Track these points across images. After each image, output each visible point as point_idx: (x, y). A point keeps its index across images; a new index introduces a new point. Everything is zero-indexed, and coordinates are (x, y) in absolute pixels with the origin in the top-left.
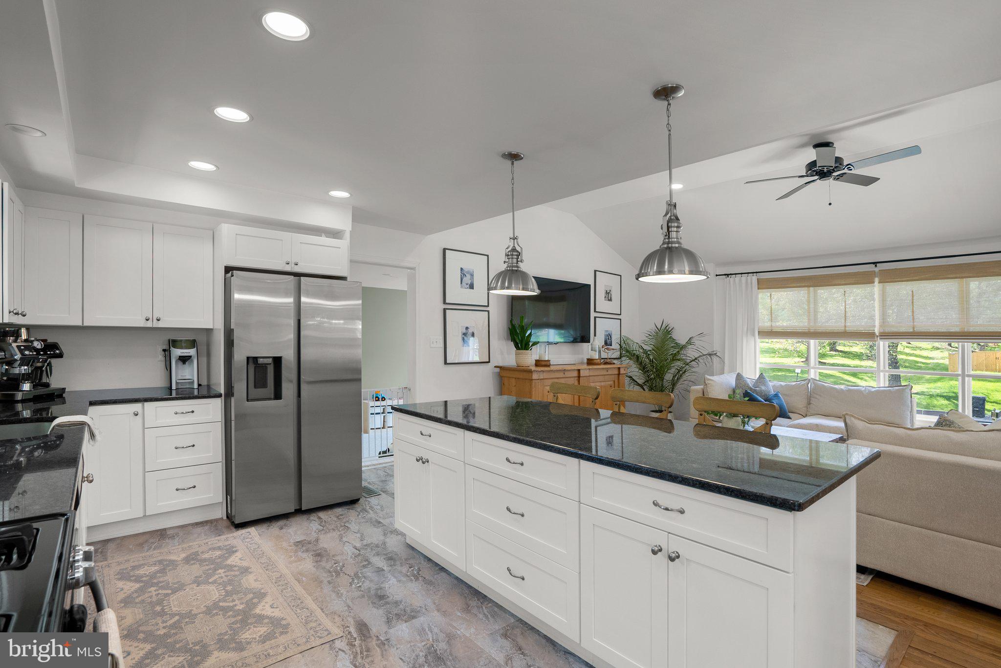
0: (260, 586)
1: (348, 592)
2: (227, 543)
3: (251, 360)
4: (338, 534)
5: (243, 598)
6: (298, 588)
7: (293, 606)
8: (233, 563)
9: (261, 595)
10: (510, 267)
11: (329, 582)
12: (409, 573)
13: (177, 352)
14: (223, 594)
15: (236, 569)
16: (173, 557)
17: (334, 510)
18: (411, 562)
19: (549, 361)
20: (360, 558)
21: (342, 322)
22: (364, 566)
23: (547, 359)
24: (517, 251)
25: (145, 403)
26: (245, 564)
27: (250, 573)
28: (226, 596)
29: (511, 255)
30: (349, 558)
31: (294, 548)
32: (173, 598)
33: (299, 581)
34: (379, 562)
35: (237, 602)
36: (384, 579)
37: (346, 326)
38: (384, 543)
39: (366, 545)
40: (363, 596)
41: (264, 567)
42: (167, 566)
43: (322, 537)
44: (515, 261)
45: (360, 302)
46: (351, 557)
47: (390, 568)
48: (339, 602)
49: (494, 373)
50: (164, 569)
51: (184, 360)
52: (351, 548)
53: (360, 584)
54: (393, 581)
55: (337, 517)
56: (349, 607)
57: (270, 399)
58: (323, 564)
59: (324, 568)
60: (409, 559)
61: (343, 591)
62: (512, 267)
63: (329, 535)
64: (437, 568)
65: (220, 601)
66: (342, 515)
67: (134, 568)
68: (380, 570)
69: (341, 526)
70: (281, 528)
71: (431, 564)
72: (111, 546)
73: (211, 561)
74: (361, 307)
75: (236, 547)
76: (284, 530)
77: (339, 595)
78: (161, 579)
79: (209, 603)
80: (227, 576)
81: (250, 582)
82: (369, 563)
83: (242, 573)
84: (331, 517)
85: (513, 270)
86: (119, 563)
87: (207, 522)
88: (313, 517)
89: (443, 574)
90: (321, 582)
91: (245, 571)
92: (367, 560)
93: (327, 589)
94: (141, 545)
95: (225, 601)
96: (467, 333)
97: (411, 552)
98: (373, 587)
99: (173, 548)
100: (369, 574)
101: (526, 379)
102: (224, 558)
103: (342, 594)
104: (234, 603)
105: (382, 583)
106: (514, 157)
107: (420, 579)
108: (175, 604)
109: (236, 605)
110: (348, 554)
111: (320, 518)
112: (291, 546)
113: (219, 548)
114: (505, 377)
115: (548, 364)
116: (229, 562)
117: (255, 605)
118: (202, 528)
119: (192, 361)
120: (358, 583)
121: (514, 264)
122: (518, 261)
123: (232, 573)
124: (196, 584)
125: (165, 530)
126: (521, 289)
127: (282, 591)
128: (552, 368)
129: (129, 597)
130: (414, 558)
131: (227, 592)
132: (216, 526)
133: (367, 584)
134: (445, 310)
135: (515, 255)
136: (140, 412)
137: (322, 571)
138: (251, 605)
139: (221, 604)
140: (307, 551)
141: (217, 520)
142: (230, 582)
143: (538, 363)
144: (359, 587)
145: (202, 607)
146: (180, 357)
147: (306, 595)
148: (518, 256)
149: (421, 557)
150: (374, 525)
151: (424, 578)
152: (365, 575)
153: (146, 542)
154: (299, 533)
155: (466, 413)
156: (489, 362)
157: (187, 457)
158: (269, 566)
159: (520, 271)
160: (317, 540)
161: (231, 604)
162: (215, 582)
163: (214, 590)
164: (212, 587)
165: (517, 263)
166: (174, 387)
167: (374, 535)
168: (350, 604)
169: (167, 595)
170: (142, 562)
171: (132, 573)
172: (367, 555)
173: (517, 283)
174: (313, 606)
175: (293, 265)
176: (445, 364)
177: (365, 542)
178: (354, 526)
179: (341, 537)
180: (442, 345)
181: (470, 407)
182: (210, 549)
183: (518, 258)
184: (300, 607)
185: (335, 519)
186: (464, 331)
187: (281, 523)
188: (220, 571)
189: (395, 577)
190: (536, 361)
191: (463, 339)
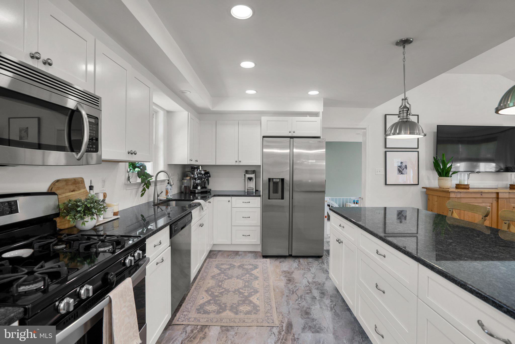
0: (258, 287)
1: (293, 304)
2: (256, 263)
3: (271, 180)
4: (304, 272)
5: (249, 290)
6: (272, 294)
7: (266, 302)
8: (254, 273)
9: (256, 292)
10: (401, 119)
11: (287, 296)
12: (328, 305)
13: (248, 176)
14: (244, 286)
15: (253, 276)
16: (235, 264)
17: (308, 259)
18: (333, 299)
19: (468, 185)
20: (308, 288)
21: (314, 161)
22: (308, 293)
23: (466, 184)
24: (407, 108)
25: (232, 197)
26: (258, 275)
27: (258, 280)
28: (244, 287)
29: (402, 111)
30: (302, 286)
31: (281, 273)
32: (227, 281)
33: (274, 290)
34: (316, 293)
35: (246, 292)
36: (313, 304)
37: (316, 163)
38: (324, 284)
39: (314, 282)
40: (299, 309)
41: (264, 279)
42: (232, 267)
43: (295, 271)
44: (405, 114)
45: (324, 150)
46: (304, 286)
47: (320, 299)
48: (286, 308)
49: (422, 192)
50: (230, 268)
51: (250, 179)
52: (306, 281)
53: (301, 302)
54: (318, 306)
55: (308, 263)
56: (289, 312)
57: (279, 199)
58: (289, 285)
59: (288, 288)
60: (333, 297)
61: (291, 302)
62: (403, 119)
63: (299, 271)
64: (346, 308)
65: (240, 289)
66: (310, 262)
67: (222, 264)
68: (314, 298)
69: (307, 268)
70: (280, 262)
71: (344, 304)
72: (220, 253)
73: (247, 270)
74: (325, 152)
75: (259, 266)
76: (281, 264)
77: (288, 304)
78: (227, 272)
79: (237, 288)
80: (248, 278)
81: (256, 284)
82: (311, 292)
83: (255, 279)
84: (304, 262)
85: (403, 121)
86: (219, 261)
87: (254, 252)
88: (297, 260)
89: (348, 313)
90: (284, 294)
91: (256, 278)
92: (310, 290)
93: (285, 298)
94: (228, 256)
95: (242, 289)
96: (401, 166)
97: (336, 293)
98: (306, 306)
99: (237, 260)
100: (308, 298)
101: (445, 197)
102: (252, 270)
103: (289, 304)
104: (245, 291)
105: (312, 305)
106: (405, 42)
107: (333, 310)
108: (226, 285)
109: (245, 293)
110: (303, 284)
111: (299, 261)
112: (280, 272)
113: (252, 265)
114: (430, 195)
115: (467, 187)
116: (252, 272)
117: (252, 295)
118: (251, 254)
119: (253, 180)
120: (300, 301)
121: (404, 117)
122: (407, 115)
123: (251, 278)
124: (236, 278)
125: (239, 251)
126: (408, 134)
127: (265, 293)
128: (470, 190)
129: (215, 276)
130: (336, 297)
131: (245, 285)
132: (256, 255)
133: (304, 303)
134: (386, 152)
135: (405, 111)
136: (230, 200)
137: (287, 289)
138: (250, 295)
139: (240, 290)
140: (286, 277)
141: (258, 252)
142: (248, 282)
143: (458, 186)
144: (299, 303)
145: (234, 289)
146: (248, 178)
147: (274, 299)
148: (408, 111)
149: (340, 298)
150: (323, 272)
151: (336, 311)
152: (306, 298)
153: (231, 255)
154: (287, 266)
155: (400, 216)
156: (418, 184)
157: (247, 222)
158: (266, 279)
159: (409, 121)
160: (292, 272)
161: (244, 292)
162: (243, 279)
163: (241, 283)
164: (241, 281)
165: (407, 116)
166: (246, 191)
167: (321, 278)
168: (291, 311)
169: (225, 279)
170: (225, 263)
171: (220, 266)
172: (312, 287)
173: (406, 130)
174: (274, 305)
175: (293, 133)
176: (385, 185)
177: (314, 280)
178: (313, 270)
179: (304, 274)
180: (384, 173)
181: (403, 213)
182: (249, 264)
183: (408, 112)
184: (268, 303)
185: (306, 264)
186: (400, 165)
187: (282, 260)
188: (248, 275)
189: (320, 305)
190: (456, 184)
191: (399, 170)
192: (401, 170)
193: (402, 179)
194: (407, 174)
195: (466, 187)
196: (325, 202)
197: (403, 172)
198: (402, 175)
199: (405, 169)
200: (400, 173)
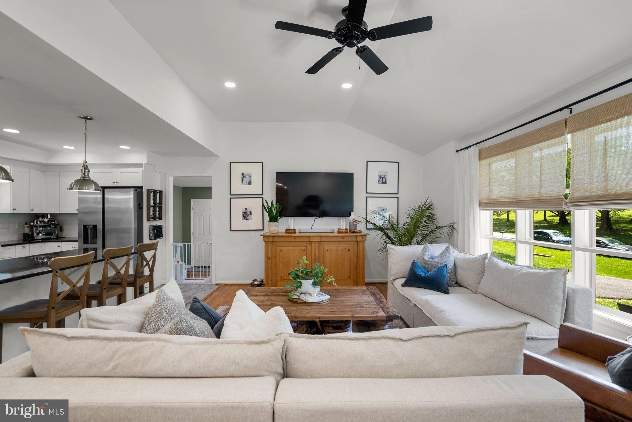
23: (293, 229)
85: (84, 179)
96: (246, 212)
134: (230, 199)
156: (263, 230)
175: (116, 183)
176: (230, 231)
180: (229, 219)
186: (244, 211)
190: (286, 229)
191: (244, 216)
192: (246, 215)
193: (246, 225)
194: (251, 219)
195: (294, 231)
196: (177, 247)
197: (248, 218)
198: (247, 221)
199: (250, 215)
200: (245, 219)
